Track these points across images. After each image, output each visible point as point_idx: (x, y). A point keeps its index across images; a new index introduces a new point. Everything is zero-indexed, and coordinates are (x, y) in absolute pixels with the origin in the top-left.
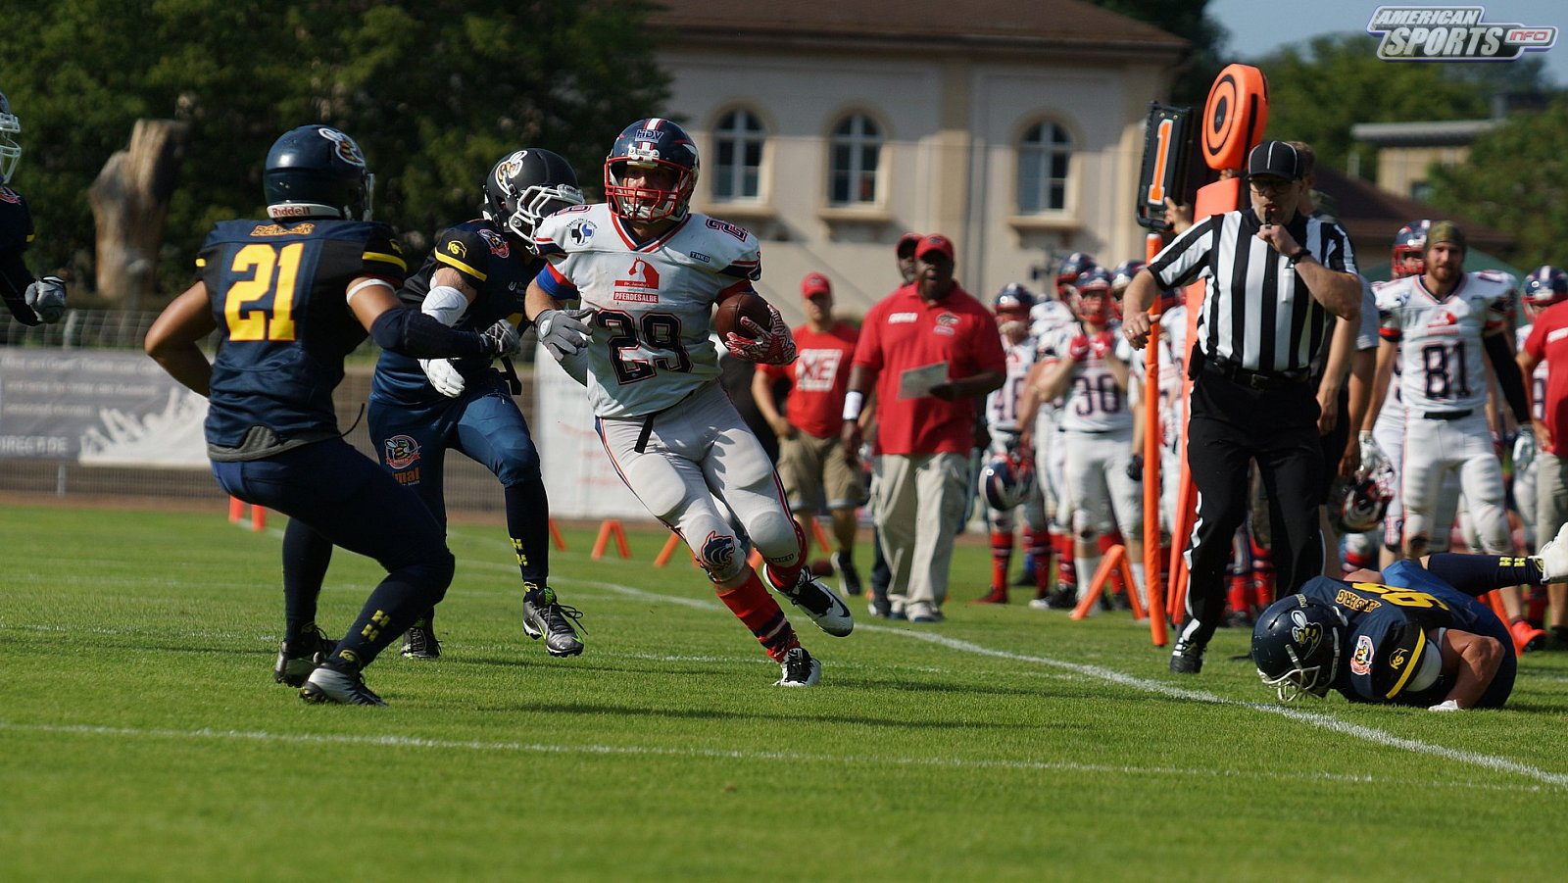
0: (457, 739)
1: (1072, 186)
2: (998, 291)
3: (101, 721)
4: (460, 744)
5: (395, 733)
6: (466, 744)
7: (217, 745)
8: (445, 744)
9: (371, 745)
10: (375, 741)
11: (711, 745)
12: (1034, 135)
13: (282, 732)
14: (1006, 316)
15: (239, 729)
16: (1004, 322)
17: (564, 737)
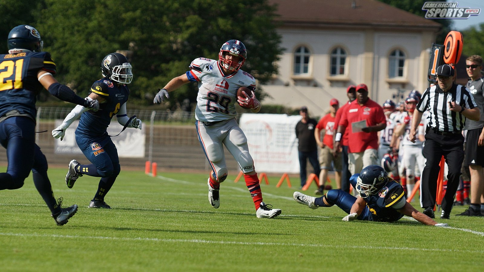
0: (216, 241)
1: (405, 69)
2: (384, 102)
3: (107, 235)
4: (217, 242)
5: (197, 239)
6: (219, 242)
7: (142, 243)
8: (213, 242)
9: (190, 242)
10: (191, 241)
11: (294, 243)
12: (393, 54)
13: (162, 238)
14: (386, 109)
15: (149, 238)
16: (386, 111)
17: (249, 240)
